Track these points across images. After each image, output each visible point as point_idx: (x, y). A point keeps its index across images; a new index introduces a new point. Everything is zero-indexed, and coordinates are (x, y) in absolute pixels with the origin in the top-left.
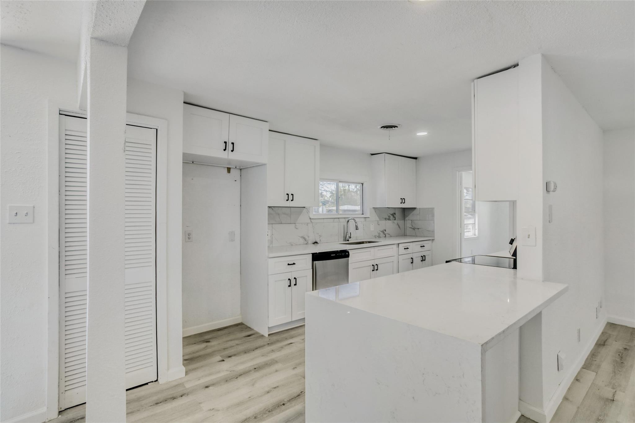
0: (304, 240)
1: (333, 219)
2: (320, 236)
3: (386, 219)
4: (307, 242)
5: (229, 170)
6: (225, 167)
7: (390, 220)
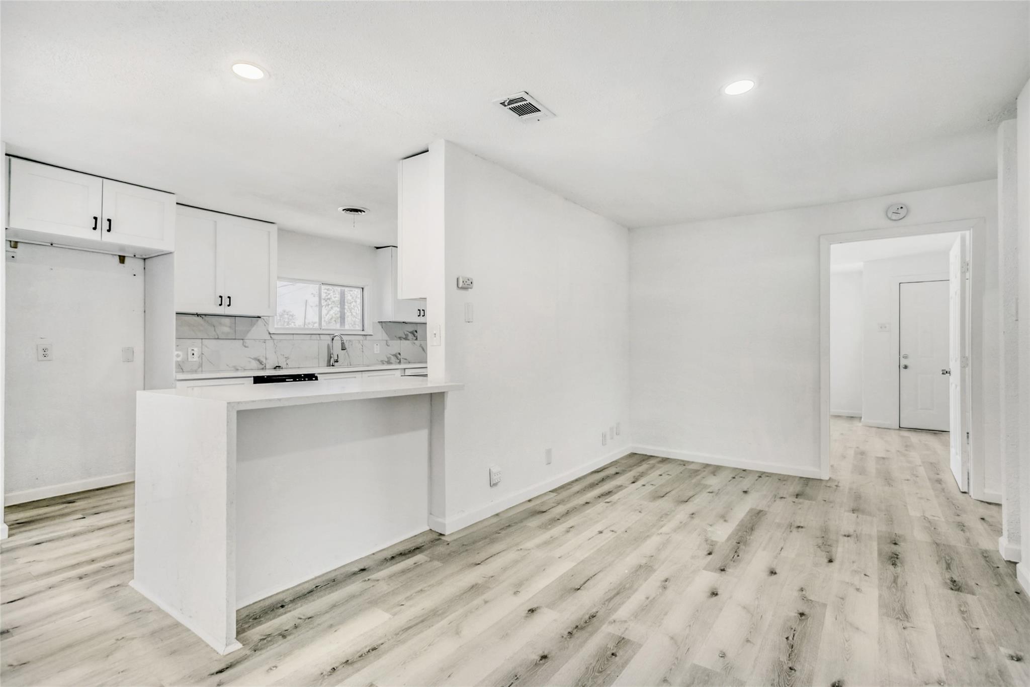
0: (258, 362)
1: (310, 335)
2: (286, 358)
3: (400, 338)
4: (264, 366)
5: (122, 259)
6: (115, 255)
7: (409, 340)
